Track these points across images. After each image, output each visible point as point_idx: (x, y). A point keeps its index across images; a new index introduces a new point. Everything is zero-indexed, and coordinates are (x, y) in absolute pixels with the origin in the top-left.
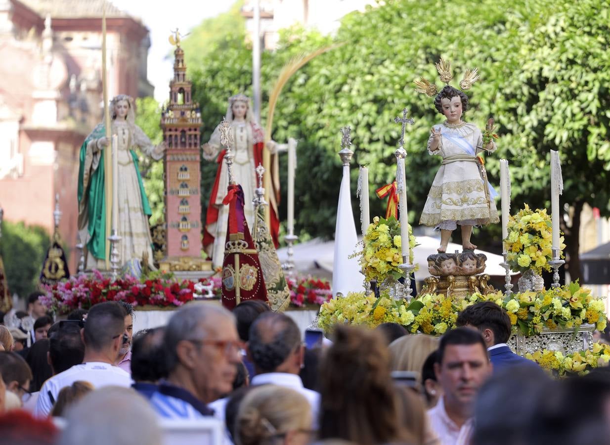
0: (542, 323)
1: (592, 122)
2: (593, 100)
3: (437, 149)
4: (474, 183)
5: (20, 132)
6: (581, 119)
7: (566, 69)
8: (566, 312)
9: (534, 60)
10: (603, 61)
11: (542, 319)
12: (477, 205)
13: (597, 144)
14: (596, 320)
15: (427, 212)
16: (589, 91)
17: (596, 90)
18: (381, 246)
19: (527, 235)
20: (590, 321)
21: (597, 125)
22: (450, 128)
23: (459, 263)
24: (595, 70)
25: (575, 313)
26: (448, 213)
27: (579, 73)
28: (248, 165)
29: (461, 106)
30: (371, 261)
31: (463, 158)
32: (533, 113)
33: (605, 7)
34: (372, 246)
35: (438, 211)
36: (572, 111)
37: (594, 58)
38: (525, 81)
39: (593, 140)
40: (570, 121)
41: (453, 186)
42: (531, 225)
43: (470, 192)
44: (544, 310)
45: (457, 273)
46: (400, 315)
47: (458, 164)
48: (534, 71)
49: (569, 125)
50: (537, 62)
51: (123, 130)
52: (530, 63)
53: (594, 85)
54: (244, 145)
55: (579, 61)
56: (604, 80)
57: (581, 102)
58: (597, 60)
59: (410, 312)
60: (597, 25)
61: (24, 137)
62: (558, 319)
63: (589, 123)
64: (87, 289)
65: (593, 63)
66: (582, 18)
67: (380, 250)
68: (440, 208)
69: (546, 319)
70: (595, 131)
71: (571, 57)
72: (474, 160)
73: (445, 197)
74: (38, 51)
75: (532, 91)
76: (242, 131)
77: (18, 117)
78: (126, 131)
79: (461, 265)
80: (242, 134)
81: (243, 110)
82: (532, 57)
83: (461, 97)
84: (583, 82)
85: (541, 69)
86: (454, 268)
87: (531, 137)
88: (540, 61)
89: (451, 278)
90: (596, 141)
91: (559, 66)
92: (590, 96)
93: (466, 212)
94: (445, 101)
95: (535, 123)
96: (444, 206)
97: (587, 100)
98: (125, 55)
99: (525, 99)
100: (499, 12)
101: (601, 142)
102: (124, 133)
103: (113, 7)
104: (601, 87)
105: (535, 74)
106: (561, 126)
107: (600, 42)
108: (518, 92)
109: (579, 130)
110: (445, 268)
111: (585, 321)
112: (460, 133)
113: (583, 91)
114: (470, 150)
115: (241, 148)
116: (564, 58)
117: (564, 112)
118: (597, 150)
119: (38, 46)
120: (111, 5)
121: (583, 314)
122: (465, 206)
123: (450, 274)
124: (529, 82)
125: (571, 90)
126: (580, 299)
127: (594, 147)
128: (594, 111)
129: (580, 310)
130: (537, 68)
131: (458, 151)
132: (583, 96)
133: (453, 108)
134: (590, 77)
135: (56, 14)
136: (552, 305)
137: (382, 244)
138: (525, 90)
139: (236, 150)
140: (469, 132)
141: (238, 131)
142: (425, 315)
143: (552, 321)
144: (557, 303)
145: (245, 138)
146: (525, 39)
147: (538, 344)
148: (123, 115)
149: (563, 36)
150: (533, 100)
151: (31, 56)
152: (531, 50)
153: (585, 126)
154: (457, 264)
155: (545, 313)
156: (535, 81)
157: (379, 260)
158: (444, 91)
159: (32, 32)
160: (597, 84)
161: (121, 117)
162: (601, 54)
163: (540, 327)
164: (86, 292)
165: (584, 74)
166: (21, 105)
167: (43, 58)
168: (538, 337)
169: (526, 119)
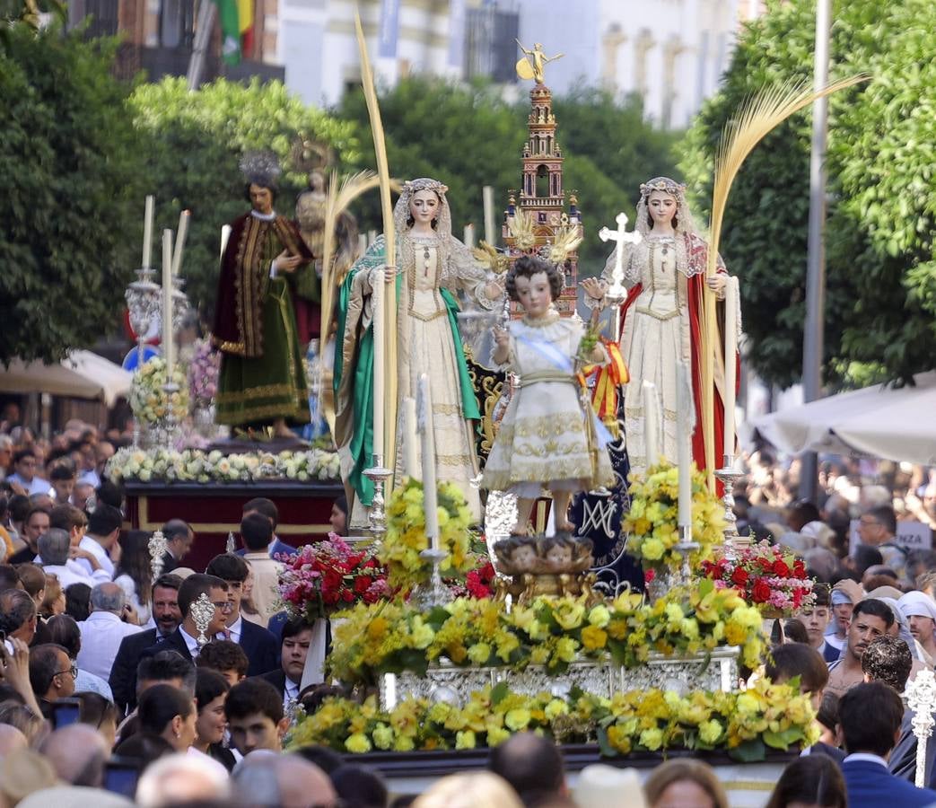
0: (648, 646)
3: (507, 361)
4: (567, 419)
8: (690, 626)
11: (648, 637)
12: (571, 455)
14: (741, 641)
15: (492, 469)
18: (410, 526)
19: (657, 506)
20: (731, 641)
22: (532, 326)
23: (541, 554)
25: (705, 628)
26: (523, 470)
28: (676, 320)
29: (547, 291)
30: (392, 551)
31: (551, 377)
34: (395, 525)
35: (507, 466)
41: (532, 424)
42: (663, 489)
43: (562, 433)
44: (650, 624)
45: (538, 570)
46: (411, 632)
47: (541, 387)
51: (426, 249)
54: (670, 280)
59: (428, 627)
62: (674, 639)
64: (316, 574)
67: (408, 531)
68: (509, 461)
69: (654, 638)
72: (568, 379)
73: (518, 442)
76: (665, 252)
78: (432, 252)
79: (545, 556)
80: (664, 258)
81: (669, 211)
83: (549, 274)
86: (532, 561)
89: (528, 578)
93: (553, 468)
94: (521, 281)
96: (516, 458)
102: (427, 256)
110: (518, 561)
111: (722, 643)
112: (546, 334)
114: (564, 364)
115: (663, 286)
121: (719, 630)
122: (552, 457)
123: (527, 571)
126: (714, 606)
129: (713, 624)
131: (542, 366)
133: (535, 294)
136: (666, 616)
137: (410, 522)
139: (654, 289)
140: (563, 333)
141: (658, 252)
142: (451, 631)
143: (664, 642)
144: (675, 612)
145: (670, 266)
147: (645, 681)
148: (428, 219)
154: (537, 554)
155: (652, 628)
157: (404, 548)
158: (519, 265)
161: (423, 223)
163: (645, 652)
164: (314, 579)
168: (644, 669)
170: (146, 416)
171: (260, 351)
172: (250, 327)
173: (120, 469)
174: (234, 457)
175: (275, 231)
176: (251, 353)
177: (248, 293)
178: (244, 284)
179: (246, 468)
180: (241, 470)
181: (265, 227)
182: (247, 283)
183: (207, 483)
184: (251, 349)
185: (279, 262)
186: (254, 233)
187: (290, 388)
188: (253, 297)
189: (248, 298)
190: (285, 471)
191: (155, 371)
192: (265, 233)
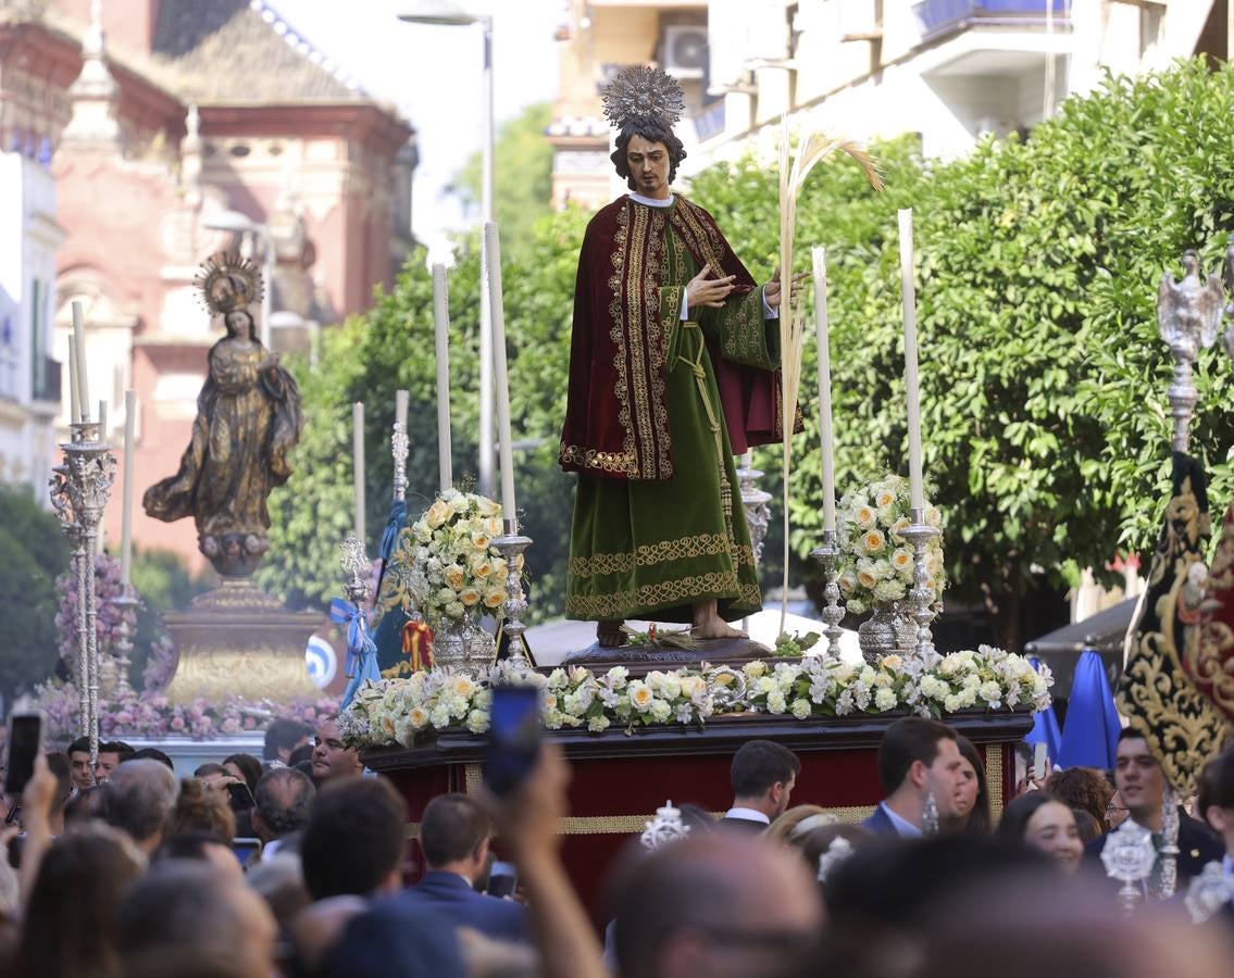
1: (978, 431)
2: (976, 396)
5: (134, 351)
6: (957, 426)
7: (933, 342)
9: (883, 325)
10: (993, 330)
13: (984, 468)
16: (971, 379)
17: (980, 378)
21: (986, 436)
24: (979, 346)
27: (953, 349)
32: (882, 415)
33: (999, 239)
36: (942, 412)
37: (977, 325)
38: (870, 360)
39: (977, 461)
40: (940, 430)
48: (883, 343)
49: (939, 436)
50: (889, 329)
52: (877, 330)
53: (976, 372)
55: (953, 331)
56: (992, 362)
57: (958, 398)
58: (982, 329)
60: (984, 269)
61: (143, 362)
63: (972, 433)
65: (976, 333)
66: (960, 257)
70: (981, 446)
71: (941, 322)
74: (173, 179)
75: (882, 377)
77: (131, 320)
82: (880, 322)
84: (959, 364)
85: (895, 341)
87: (880, 454)
88: (895, 328)
90: (983, 462)
91: (922, 336)
92: (972, 388)
95: (887, 432)
97: (966, 394)
98: (360, 185)
99: (871, 391)
100: (871, 224)
101: (990, 465)
103: (335, 82)
104: (987, 374)
105: (885, 350)
106: (925, 437)
107: (989, 299)
108: (860, 378)
109: (954, 444)
113: (961, 380)
116: (929, 324)
117: (930, 413)
118: (985, 478)
119: (170, 171)
120: (330, 79)
124: (877, 362)
125: (942, 378)
127: (981, 472)
128: (978, 415)
130: (888, 340)
132: (961, 388)
134: (970, 357)
135: (210, 100)
138: (871, 375)
146: (872, 289)
149: (935, 285)
150: (884, 392)
151: (157, 193)
152: (881, 308)
153: (965, 438)
156: (886, 361)
159: (159, 140)
160: (981, 370)
162: (989, 319)
165: (962, 352)
166: (137, 296)
167: (182, 196)
169: (872, 423)
170: (441, 608)
171: (666, 468)
172: (644, 421)
173: (425, 712)
174: (655, 676)
175: (678, 230)
176: (649, 473)
177: (637, 352)
178: (628, 335)
179: (683, 698)
180: (673, 703)
181: (658, 222)
182: (635, 333)
183: (606, 731)
184: (648, 463)
185: (696, 289)
186: (638, 236)
187: (725, 541)
188: (647, 361)
189: (638, 364)
190: (763, 698)
191: (457, 517)
192: (660, 236)
